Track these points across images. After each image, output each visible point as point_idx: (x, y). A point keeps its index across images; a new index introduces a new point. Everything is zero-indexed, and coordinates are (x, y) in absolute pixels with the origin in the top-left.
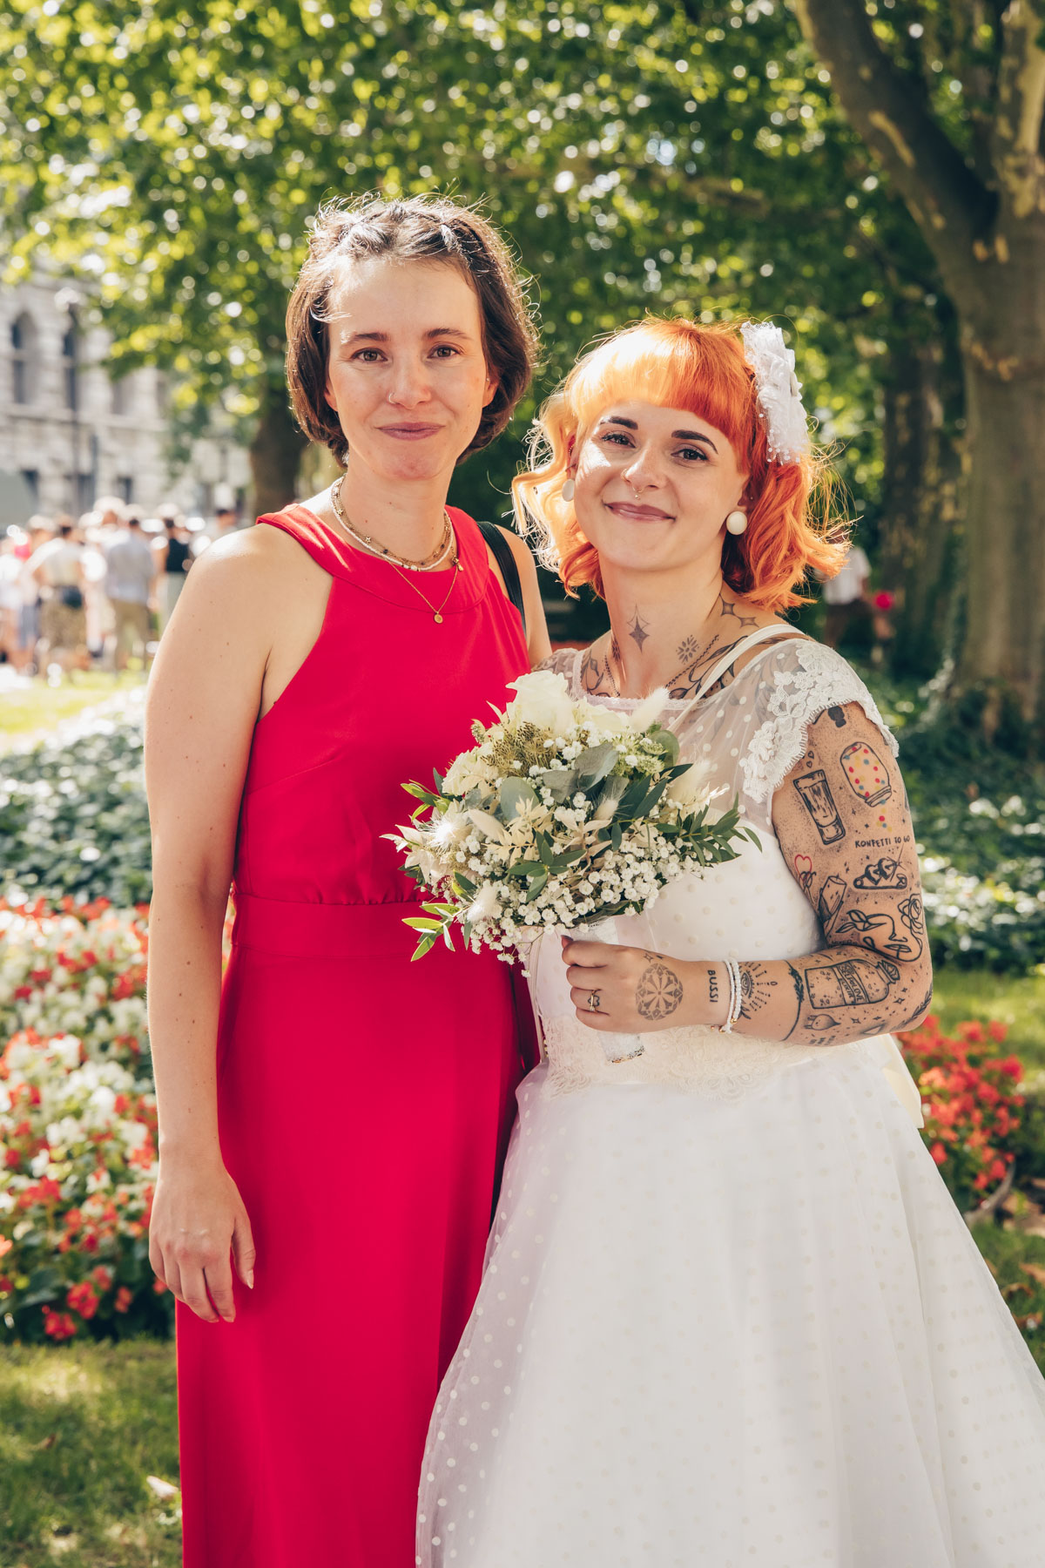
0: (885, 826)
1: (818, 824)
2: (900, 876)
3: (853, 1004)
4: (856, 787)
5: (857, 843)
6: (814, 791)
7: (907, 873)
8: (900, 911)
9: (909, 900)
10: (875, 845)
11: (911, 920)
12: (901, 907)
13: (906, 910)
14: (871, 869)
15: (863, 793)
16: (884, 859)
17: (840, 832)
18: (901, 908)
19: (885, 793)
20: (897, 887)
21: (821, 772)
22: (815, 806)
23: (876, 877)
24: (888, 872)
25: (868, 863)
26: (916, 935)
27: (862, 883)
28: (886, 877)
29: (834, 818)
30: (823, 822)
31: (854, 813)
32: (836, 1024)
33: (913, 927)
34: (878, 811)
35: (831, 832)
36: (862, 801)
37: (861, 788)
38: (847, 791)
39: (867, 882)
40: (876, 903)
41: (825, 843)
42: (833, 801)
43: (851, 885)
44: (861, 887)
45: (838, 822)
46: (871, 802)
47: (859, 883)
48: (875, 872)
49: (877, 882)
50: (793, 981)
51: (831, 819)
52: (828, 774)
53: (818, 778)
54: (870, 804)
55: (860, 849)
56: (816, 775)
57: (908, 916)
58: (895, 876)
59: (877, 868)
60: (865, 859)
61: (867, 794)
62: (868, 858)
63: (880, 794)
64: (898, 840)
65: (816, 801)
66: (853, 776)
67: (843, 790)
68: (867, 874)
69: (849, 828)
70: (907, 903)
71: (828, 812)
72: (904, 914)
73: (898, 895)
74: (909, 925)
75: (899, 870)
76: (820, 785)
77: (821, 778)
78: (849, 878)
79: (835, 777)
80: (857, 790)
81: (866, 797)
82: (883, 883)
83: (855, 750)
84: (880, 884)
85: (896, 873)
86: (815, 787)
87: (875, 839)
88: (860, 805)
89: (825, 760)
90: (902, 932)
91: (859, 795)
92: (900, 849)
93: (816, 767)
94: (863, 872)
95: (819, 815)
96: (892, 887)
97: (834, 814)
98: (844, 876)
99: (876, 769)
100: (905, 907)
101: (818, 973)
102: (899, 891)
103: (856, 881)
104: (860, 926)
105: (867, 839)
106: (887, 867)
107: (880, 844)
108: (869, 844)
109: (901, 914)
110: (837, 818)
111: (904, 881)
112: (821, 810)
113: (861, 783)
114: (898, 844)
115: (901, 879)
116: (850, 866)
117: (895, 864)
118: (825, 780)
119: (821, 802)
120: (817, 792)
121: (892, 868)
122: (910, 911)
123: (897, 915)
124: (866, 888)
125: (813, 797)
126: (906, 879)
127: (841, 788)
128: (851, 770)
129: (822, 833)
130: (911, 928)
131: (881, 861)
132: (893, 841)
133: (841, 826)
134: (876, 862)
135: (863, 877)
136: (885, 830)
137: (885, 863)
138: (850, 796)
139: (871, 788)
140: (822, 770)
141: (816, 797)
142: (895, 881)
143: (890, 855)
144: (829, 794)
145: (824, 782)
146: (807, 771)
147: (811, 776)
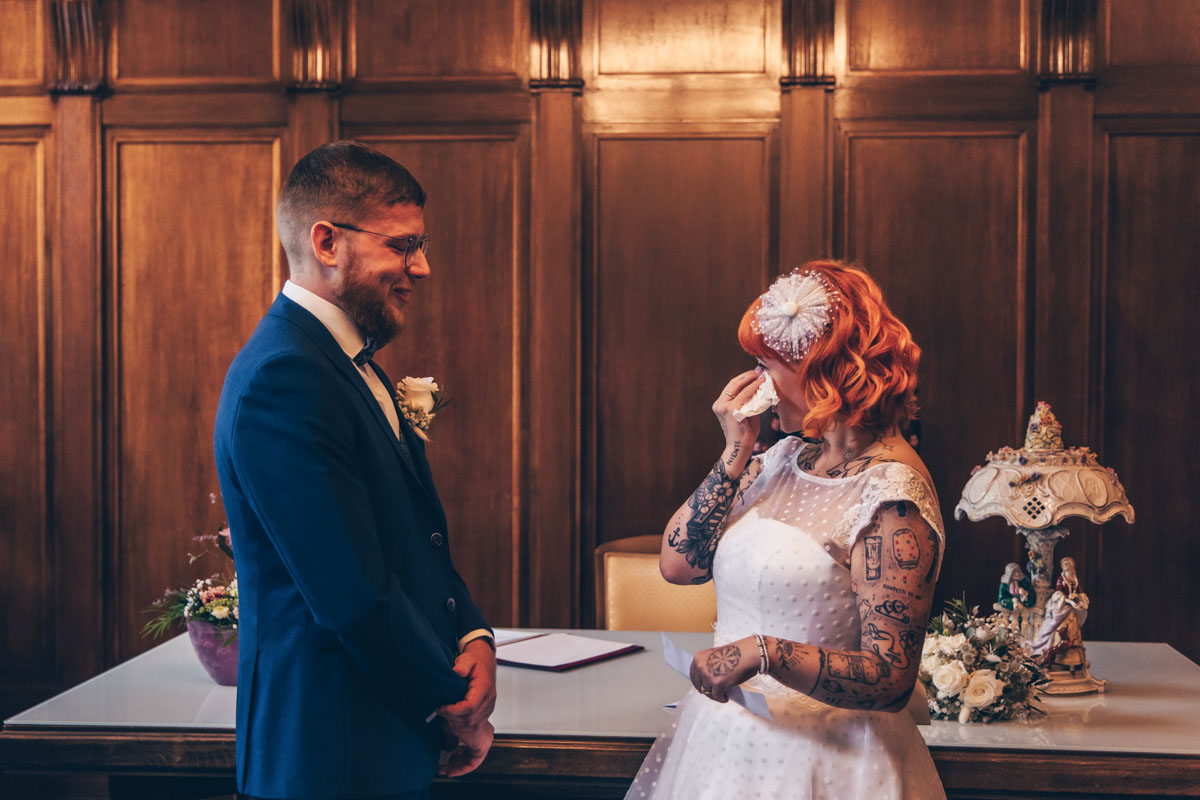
0: (905, 582)
1: (867, 567)
2: (906, 616)
3: (855, 680)
4: (897, 553)
5: (884, 586)
6: (873, 547)
7: (911, 616)
8: (900, 636)
9: (908, 632)
10: (895, 590)
12: (902, 634)
13: (905, 638)
14: (888, 604)
15: (899, 559)
16: (897, 601)
17: (877, 575)
19: (913, 564)
20: (901, 621)
21: (880, 538)
22: (870, 556)
23: (890, 609)
24: (898, 610)
25: (887, 599)
28: (896, 612)
29: (878, 566)
30: (871, 566)
31: (890, 568)
32: (843, 691)
34: (904, 572)
35: (873, 574)
37: (899, 555)
39: (883, 610)
40: (885, 624)
41: (868, 579)
42: (880, 556)
43: (873, 608)
44: (879, 611)
45: (878, 570)
47: (878, 609)
48: (890, 606)
49: (889, 612)
50: (819, 655)
51: (876, 566)
52: (884, 540)
53: (878, 541)
54: (901, 566)
55: (885, 590)
56: (877, 538)
57: (905, 641)
58: (902, 614)
59: (892, 604)
60: (886, 596)
62: (888, 596)
63: (909, 563)
64: (911, 595)
65: (871, 553)
66: (897, 547)
68: (884, 606)
71: (876, 562)
72: (902, 639)
73: (902, 626)
74: (904, 647)
75: (905, 612)
76: (877, 545)
78: (874, 604)
79: (886, 543)
80: (896, 556)
81: (900, 561)
82: (893, 614)
83: (904, 533)
84: (891, 615)
85: (903, 612)
86: (874, 545)
88: (895, 565)
89: (885, 531)
90: (898, 649)
91: (896, 558)
92: (910, 600)
93: (879, 534)
94: (882, 603)
95: (870, 562)
96: (898, 619)
97: (878, 564)
98: (871, 602)
99: (913, 548)
100: (904, 635)
101: (837, 656)
102: (903, 623)
103: (877, 607)
104: (874, 635)
105: (892, 585)
106: (898, 607)
107: (898, 592)
108: (892, 589)
109: (900, 638)
111: (907, 619)
113: (900, 552)
114: (910, 597)
115: (905, 618)
117: (904, 607)
120: (874, 549)
121: (901, 609)
122: (907, 639)
124: (882, 613)
126: (909, 619)
128: (897, 543)
129: (867, 572)
130: (905, 649)
131: (895, 601)
132: (907, 593)
133: (880, 572)
134: (892, 600)
135: (881, 606)
136: (904, 585)
137: (897, 604)
138: (891, 557)
139: (905, 557)
141: (872, 551)
142: (901, 617)
143: (902, 601)
144: (880, 552)
145: (880, 544)
146: (874, 535)
147: (874, 538)
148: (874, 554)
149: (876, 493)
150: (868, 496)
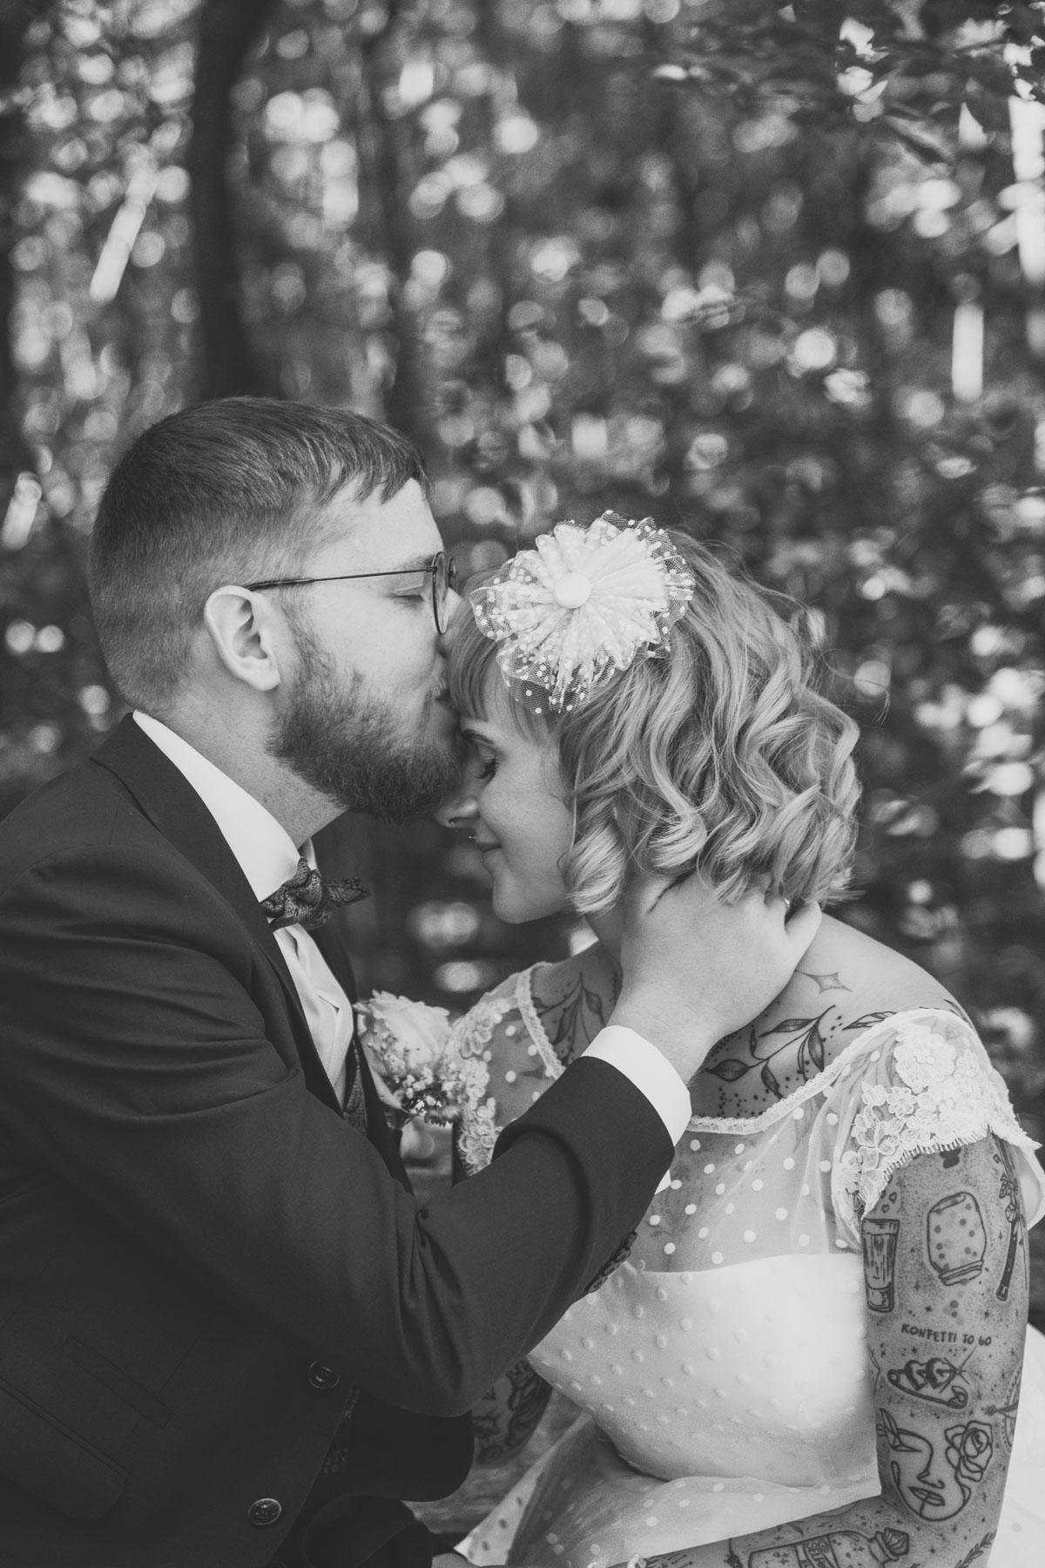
0: (954, 1314)
1: (865, 1288)
2: (958, 1390)
4: (935, 1253)
5: (904, 1328)
6: (876, 1242)
7: (970, 1388)
8: (947, 1438)
9: (966, 1428)
10: (932, 1337)
11: (961, 1458)
12: (950, 1434)
13: (958, 1441)
14: (915, 1367)
15: (942, 1264)
16: (939, 1360)
17: (887, 1304)
18: (950, 1437)
19: (972, 1269)
20: (949, 1403)
21: (896, 1223)
22: (870, 1260)
23: (920, 1380)
24: (940, 1379)
25: (913, 1357)
26: (963, 1481)
27: (898, 1379)
28: (935, 1385)
29: (886, 1284)
30: (872, 1282)
31: (917, 1287)
33: (962, 1466)
34: (951, 1293)
36: (935, 1274)
37: (942, 1256)
38: (920, 1256)
39: (904, 1381)
40: (912, 1415)
42: (893, 1263)
43: (885, 1378)
44: (896, 1383)
45: (888, 1292)
46: (948, 1279)
47: (894, 1377)
48: (920, 1372)
49: (919, 1387)
51: (883, 1283)
52: (904, 1228)
53: (888, 1229)
54: (944, 1281)
55: (907, 1336)
56: (888, 1225)
57: (958, 1450)
58: (948, 1389)
59: (924, 1368)
60: (910, 1350)
61: (947, 1266)
62: (914, 1350)
63: (964, 1270)
64: (968, 1340)
65: (872, 1254)
66: (936, 1238)
67: (916, 1253)
68: (907, 1371)
69: (901, 1304)
70: (961, 1430)
71: (881, 1274)
72: (952, 1445)
73: (950, 1415)
74: (955, 1462)
75: (957, 1381)
76: (886, 1238)
77: (892, 1231)
78: (883, 1371)
79: (912, 1233)
80: (935, 1257)
81: (942, 1271)
82: (928, 1390)
83: (954, 1204)
84: (924, 1391)
85: (954, 1382)
86: (879, 1238)
87: (934, 1330)
88: (930, 1278)
89: (908, 1208)
90: (941, 1470)
91: (934, 1265)
92: (967, 1353)
93: (892, 1214)
94: (902, 1366)
95: (870, 1274)
96: (941, 1401)
97: (889, 1279)
99: (972, 1235)
100: (956, 1435)
102: (951, 1410)
103: (891, 1372)
104: (891, 1439)
105: (922, 1326)
106: (940, 1372)
107: (940, 1338)
108: (922, 1334)
109: (947, 1445)
110: (889, 1286)
111: (962, 1398)
112: (874, 1269)
113: (944, 1250)
114: (966, 1345)
115: (957, 1395)
116: (888, 1350)
117: (954, 1372)
118: (896, 1235)
119: (878, 1260)
120: (879, 1246)
121: (947, 1375)
122: (963, 1443)
123: (940, 1444)
124: (902, 1388)
125: (872, 1248)
126: (966, 1396)
127: (913, 1250)
128: (937, 1229)
130: (957, 1469)
131: (932, 1361)
132: (960, 1338)
133: (891, 1298)
134: (926, 1359)
135: (900, 1372)
136: (953, 1321)
137: (938, 1366)
138: (922, 1264)
139: (954, 1258)
140: (898, 1221)
141: (875, 1250)
142: (947, 1394)
143: (949, 1357)
144: (892, 1251)
145: (895, 1236)
146: (879, 1215)
147: (880, 1223)
149: (888, 1126)
150: (869, 1135)
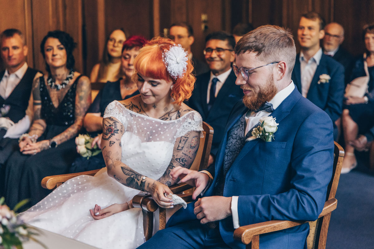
0: (189, 153)
4: (191, 143)
5: (182, 153)
14: (181, 159)
15: (191, 145)
17: (182, 149)
19: (194, 147)
20: (183, 165)
21: (188, 138)
22: (181, 142)
23: (181, 160)
24: (184, 161)
25: (181, 157)
30: (180, 146)
31: (187, 147)
34: (190, 150)
35: (180, 148)
39: (178, 160)
40: (176, 165)
41: (177, 149)
43: (175, 159)
44: (177, 160)
45: (183, 147)
49: (180, 161)
51: (182, 146)
53: (187, 138)
54: (191, 148)
58: (184, 163)
68: (179, 159)
69: (184, 149)
75: (186, 163)
76: (186, 140)
79: (190, 140)
82: (181, 162)
83: (196, 137)
84: (180, 162)
89: (190, 136)
93: (188, 136)
94: (179, 158)
95: (180, 144)
97: (184, 146)
99: (196, 142)
103: (176, 158)
104: (171, 167)
107: (186, 155)
108: (184, 154)
112: (182, 144)
114: (189, 158)
116: (178, 156)
117: (186, 161)
120: (184, 140)
124: (177, 161)
126: (185, 165)
127: (189, 142)
128: (193, 140)
129: (178, 147)
132: (188, 156)
138: (189, 144)
139: (193, 145)
143: (186, 159)
144: (186, 142)
145: (187, 140)
146: (186, 136)
147: (186, 137)
148: (183, 142)
